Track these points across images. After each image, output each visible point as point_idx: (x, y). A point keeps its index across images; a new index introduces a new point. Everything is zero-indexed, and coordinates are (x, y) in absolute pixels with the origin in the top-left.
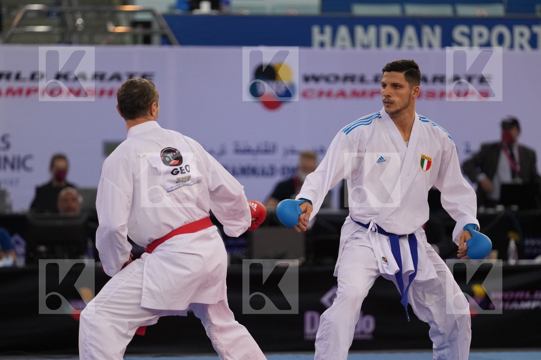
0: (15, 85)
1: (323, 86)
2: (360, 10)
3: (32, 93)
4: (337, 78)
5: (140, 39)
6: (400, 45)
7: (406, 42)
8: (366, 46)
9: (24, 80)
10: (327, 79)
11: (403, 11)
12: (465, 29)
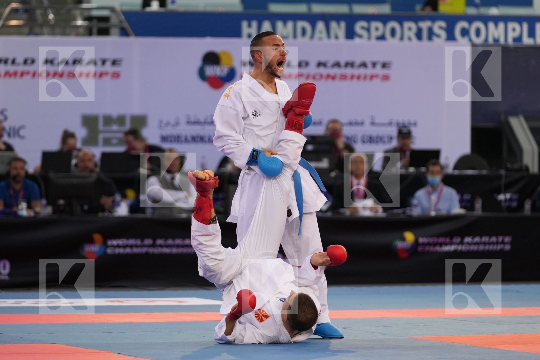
0: (11, 68)
2: (275, 8)
3: (25, 75)
5: (95, 30)
6: (312, 37)
7: (317, 35)
8: (285, 37)
9: (19, 64)
11: (310, 9)
12: (364, 24)
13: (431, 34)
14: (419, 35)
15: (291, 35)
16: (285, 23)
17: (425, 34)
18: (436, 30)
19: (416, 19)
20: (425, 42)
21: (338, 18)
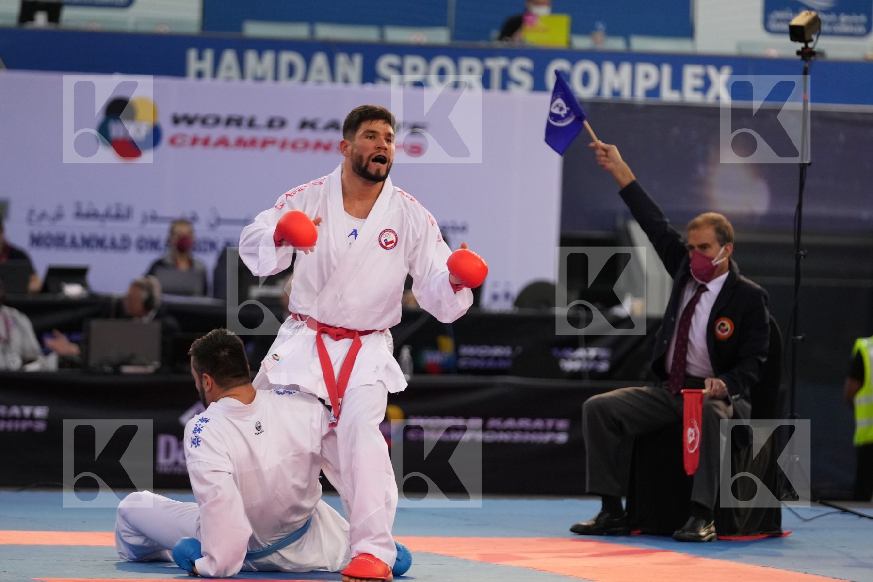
1: (197, 130)
2: (255, 30)
4: (217, 121)
6: (305, 79)
8: (259, 79)
10: (204, 121)
12: (393, 59)
13: (506, 80)
14: (486, 82)
15: (270, 74)
16: (260, 55)
17: (496, 79)
18: (515, 73)
19: (482, 54)
20: (495, 93)
21: (350, 48)
